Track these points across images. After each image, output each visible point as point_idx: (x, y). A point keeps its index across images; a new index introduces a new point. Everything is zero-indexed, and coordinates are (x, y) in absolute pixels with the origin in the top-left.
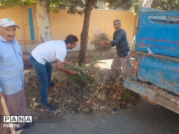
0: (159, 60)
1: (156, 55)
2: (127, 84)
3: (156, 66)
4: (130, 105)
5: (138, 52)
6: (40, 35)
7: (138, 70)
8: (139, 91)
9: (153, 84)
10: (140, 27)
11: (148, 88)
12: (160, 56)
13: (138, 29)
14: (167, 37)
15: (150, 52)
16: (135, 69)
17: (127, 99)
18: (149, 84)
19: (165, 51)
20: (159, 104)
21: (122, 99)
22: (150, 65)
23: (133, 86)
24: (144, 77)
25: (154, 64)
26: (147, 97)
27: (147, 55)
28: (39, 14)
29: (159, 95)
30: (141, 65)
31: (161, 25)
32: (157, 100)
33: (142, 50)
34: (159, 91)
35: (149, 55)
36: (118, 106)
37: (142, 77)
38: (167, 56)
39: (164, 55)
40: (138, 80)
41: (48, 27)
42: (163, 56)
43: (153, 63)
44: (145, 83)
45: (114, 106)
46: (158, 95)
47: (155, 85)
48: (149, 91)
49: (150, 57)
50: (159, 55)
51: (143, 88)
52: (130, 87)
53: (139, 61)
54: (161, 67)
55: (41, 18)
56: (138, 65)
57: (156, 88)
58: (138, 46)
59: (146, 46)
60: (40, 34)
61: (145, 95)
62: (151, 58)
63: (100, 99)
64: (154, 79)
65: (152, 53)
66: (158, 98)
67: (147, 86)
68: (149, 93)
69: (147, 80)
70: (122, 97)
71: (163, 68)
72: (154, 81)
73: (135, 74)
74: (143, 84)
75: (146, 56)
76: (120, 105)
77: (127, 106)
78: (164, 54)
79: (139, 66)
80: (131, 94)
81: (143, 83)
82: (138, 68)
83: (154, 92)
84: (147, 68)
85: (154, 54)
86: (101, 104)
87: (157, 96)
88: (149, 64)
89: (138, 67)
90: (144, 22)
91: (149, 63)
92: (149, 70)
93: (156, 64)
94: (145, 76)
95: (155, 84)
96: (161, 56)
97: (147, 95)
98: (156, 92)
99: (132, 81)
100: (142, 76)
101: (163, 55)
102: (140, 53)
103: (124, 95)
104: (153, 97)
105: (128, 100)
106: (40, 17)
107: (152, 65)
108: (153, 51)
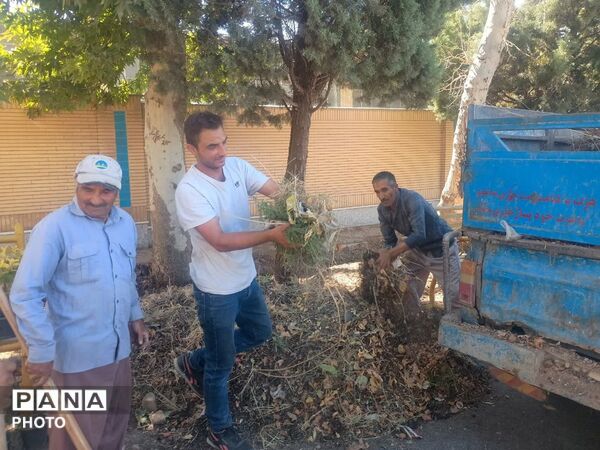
0: (541, 254)
1: (528, 241)
2: (449, 333)
3: (532, 274)
4: (459, 405)
5: (476, 235)
6: (155, 193)
7: (479, 289)
8: (490, 354)
9: (530, 330)
10: (472, 162)
11: (517, 342)
12: (541, 243)
13: (466, 167)
14: (555, 188)
15: (511, 233)
16: (469, 285)
17: (451, 387)
18: (517, 329)
19: (556, 229)
20: (558, 391)
21: (433, 387)
22: (516, 271)
23: (470, 340)
24: (498, 309)
25: (525, 269)
26: (516, 371)
27: (504, 241)
28: (155, 128)
29: (553, 362)
30: (487, 272)
31: (533, 154)
32: (549, 378)
33: (484, 227)
34: (552, 350)
35: (508, 242)
36: (423, 412)
37: (494, 311)
38: (562, 242)
39: (554, 240)
40: (483, 321)
41: (180, 165)
42: (550, 244)
43: (523, 264)
44: (503, 327)
45: (409, 410)
46: (549, 362)
47: (535, 334)
48: (522, 351)
49: (510, 246)
50: (538, 242)
51: (502, 344)
52: (458, 342)
53: (480, 262)
54: (549, 277)
55: (159, 142)
56: (475, 274)
57: (540, 340)
58: (471, 218)
59: (495, 215)
60: (154, 189)
61: (510, 367)
62: (514, 250)
63: (363, 387)
64: (532, 314)
65: (516, 235)
66: (550, 373)
67: (513, 337)
68: (522, 357)
69: (509, 319)
70: (433, 380)
71: (556, 279)
72: (532, 319)
73: (471, 303)
74: (499, 332)
75: (501, 246)
76: (428, 407)
77: (453, 411)
78: (552, 238)
79: (481, 276)
80: (460, 371)
81: (498, 328)
82: (479, 282)
83: (537, 355)
84: (507, 282)
85: (523, 238)
86: (370, 404)
87: (546, 366)
88: (509, 270)
89: (476, 279)
90: (484, 148)
91: (508, 264)
92: (515, 287)
93: (532, 269)
94: (502, 305)
95: (536, 329)
96: (546, 243)
97: (517, 366)
98: (542, 355)
99: (465, 324)
100: (491, 306)
101: (549, 240)
102: (480, 237)
103: (439, 373)
104: (535, 371)
105: (452, 389)
106: (157, 138)
107: (522, 272)
108: (517, 230)
